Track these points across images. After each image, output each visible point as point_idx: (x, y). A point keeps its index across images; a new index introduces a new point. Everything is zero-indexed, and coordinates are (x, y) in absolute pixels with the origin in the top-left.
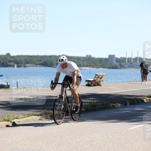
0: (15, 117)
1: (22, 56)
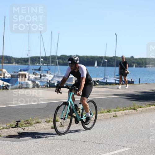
0: (140, 106)
1: (143, 58)
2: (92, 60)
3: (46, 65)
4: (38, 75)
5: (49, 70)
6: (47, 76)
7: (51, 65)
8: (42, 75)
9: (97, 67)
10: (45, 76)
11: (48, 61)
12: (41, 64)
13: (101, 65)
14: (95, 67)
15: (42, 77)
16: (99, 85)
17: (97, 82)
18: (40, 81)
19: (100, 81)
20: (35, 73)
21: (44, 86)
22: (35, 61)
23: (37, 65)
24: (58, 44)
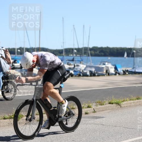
2: (121, 51)
3: (79, 56)
4: (72, 65)
5: (82, 60)
6: (80, 66)
7: (83, 56)
8: (76, 65)
9: (127, 58)
10: (78, 66)
11: (81, 53)
12: (74, 55)
13: (131, 56)
14: (125, 58)
15: (76, 67)
16: (128, 74)
17: (126, 72)
18: (73, 70)
19: (129, 70)
20: (69, 64)
21: (78, 76)
22: (69, 52)
23: (71, 56)
24: (89, 36)
